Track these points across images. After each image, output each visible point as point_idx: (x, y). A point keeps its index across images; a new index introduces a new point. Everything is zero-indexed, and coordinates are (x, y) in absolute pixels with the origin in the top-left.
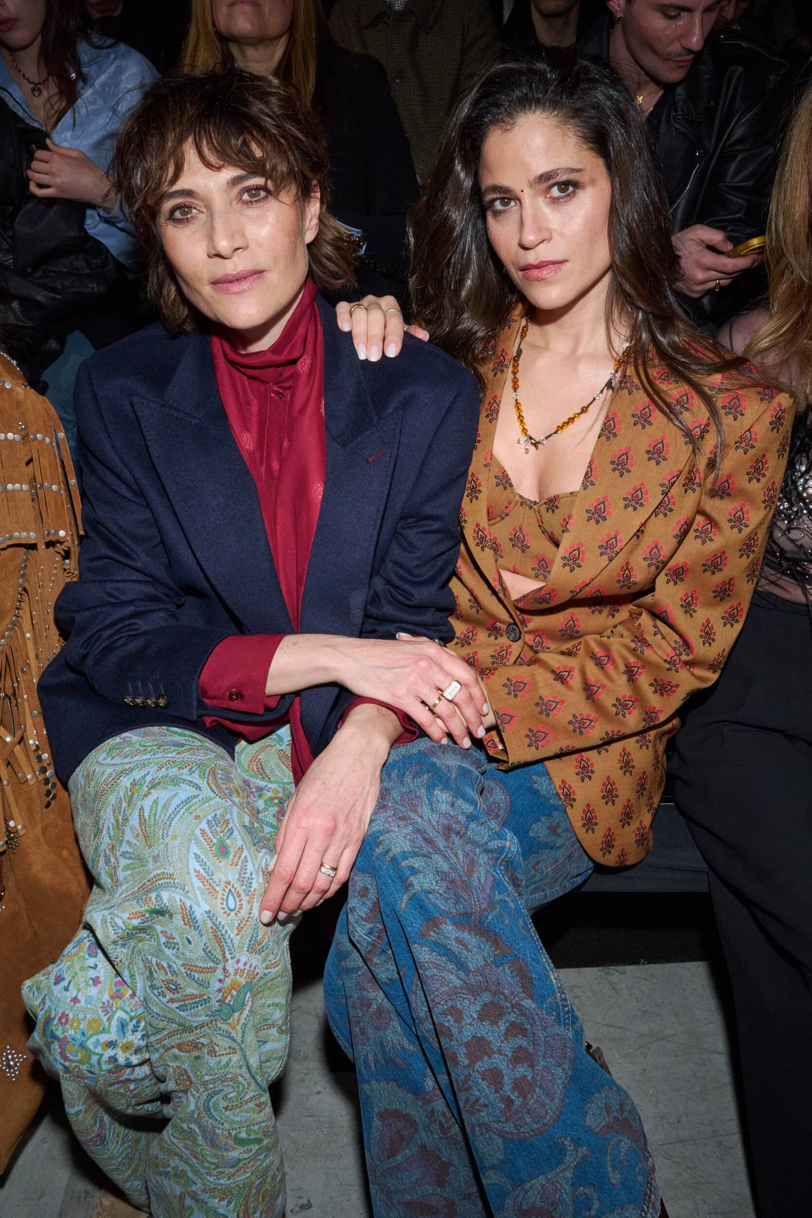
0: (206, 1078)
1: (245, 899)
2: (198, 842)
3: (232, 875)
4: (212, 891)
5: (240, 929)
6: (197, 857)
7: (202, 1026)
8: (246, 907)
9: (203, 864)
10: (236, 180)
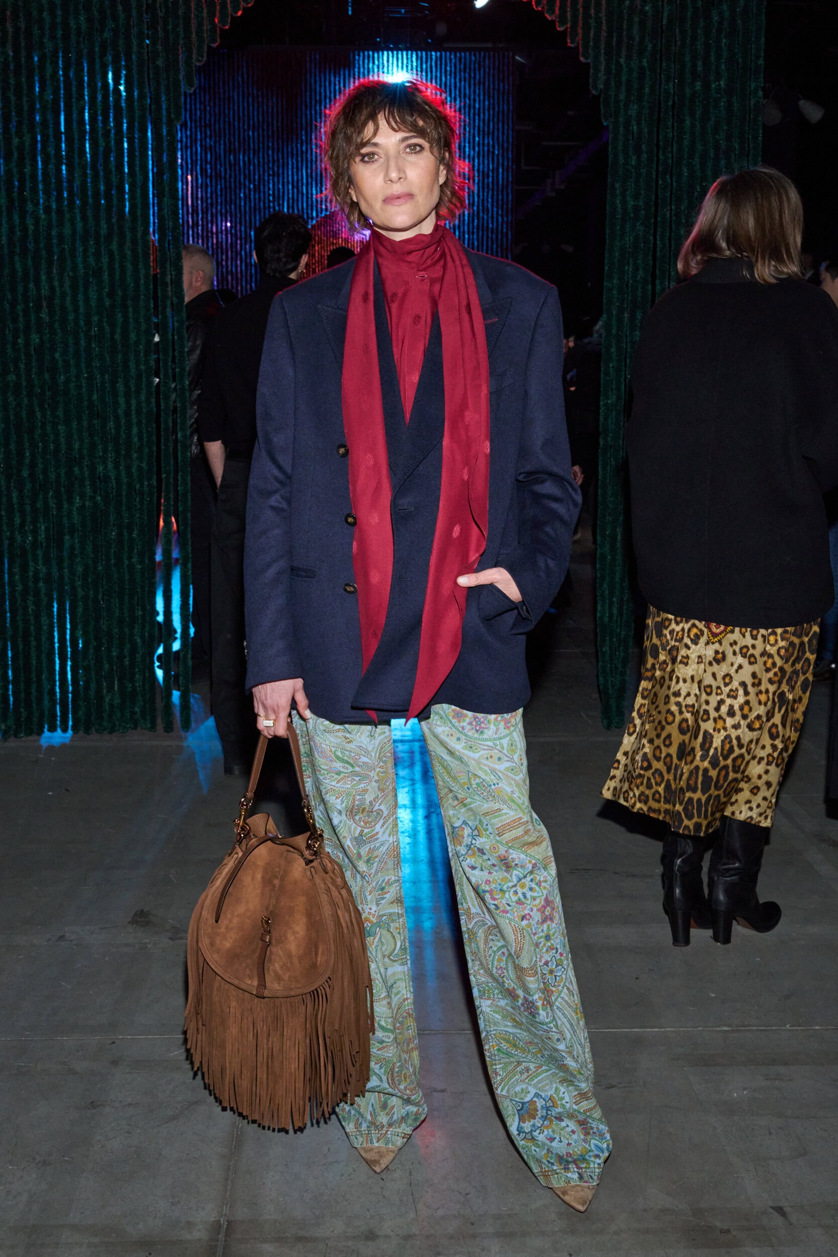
10: (405, 139)
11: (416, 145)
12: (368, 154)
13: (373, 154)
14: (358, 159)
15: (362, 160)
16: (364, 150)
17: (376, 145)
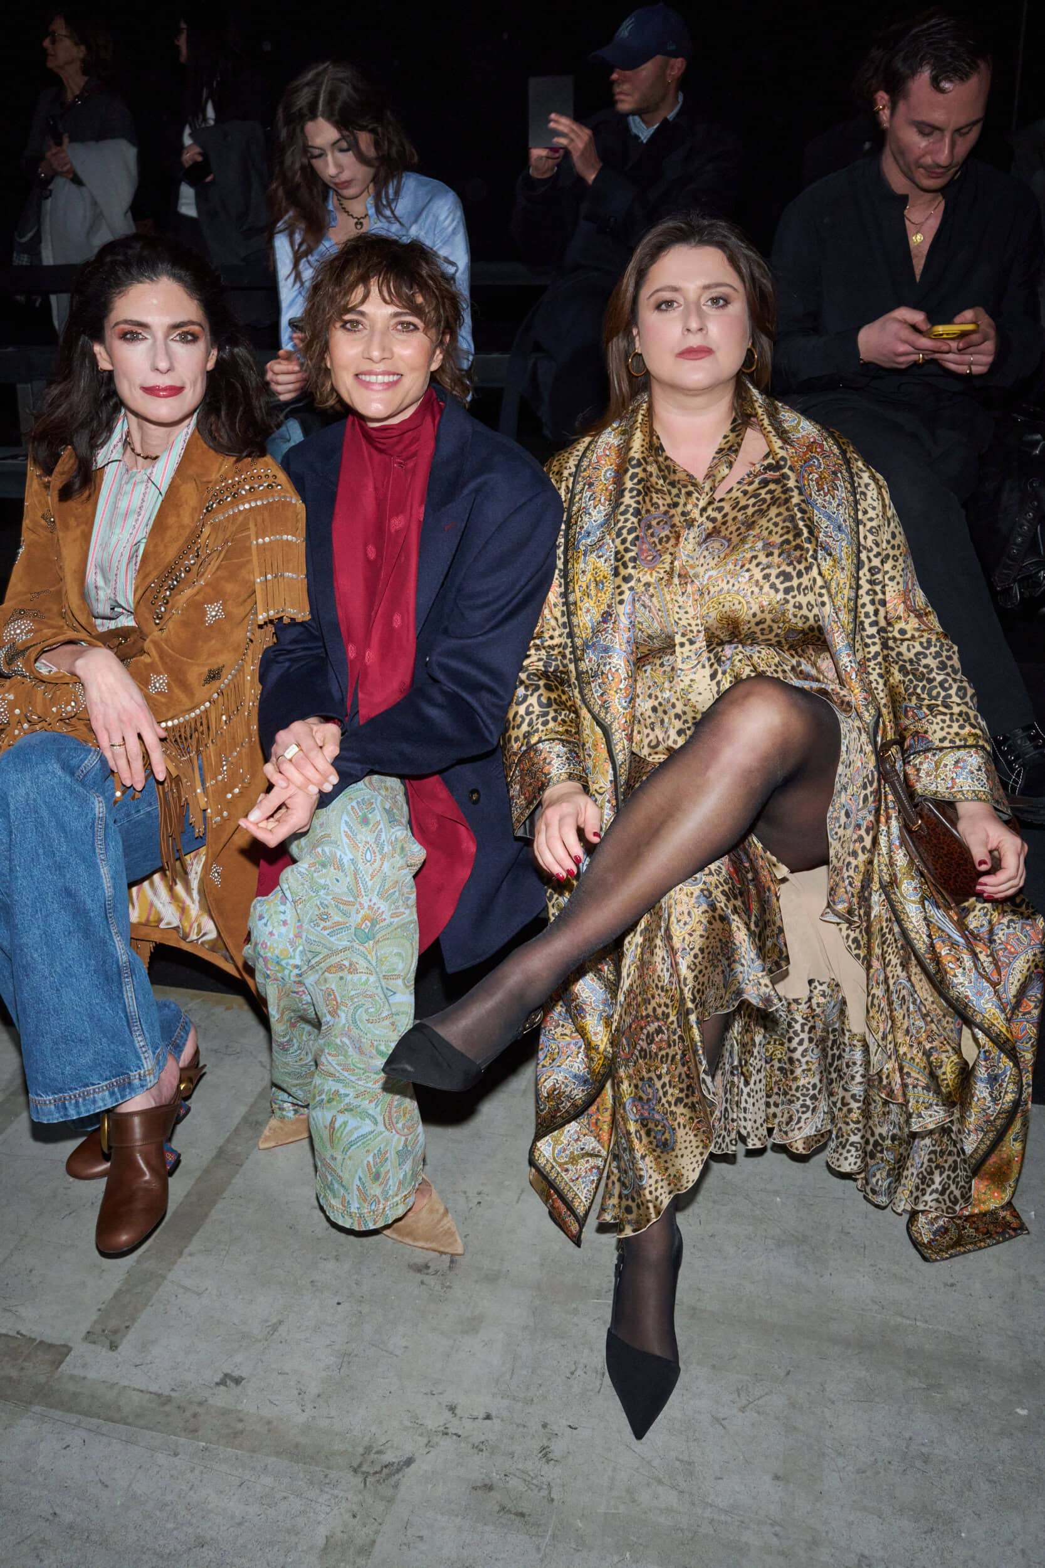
0: (353, 993)
1: (379, 857)
2: (348, 814)
3: (371, 839)
4: (355, 846)
5: (372, 877)
6: (346, 822)
7: (345, 949)
8: (378, 862)
9: (350, 828)
10: (396, 315)
11: (410, 323)
12: (351, 321)
13: (358, 322)
14: (338, 325)
15: (343, 327)
16: (347, 317)
17: (362, 314)
